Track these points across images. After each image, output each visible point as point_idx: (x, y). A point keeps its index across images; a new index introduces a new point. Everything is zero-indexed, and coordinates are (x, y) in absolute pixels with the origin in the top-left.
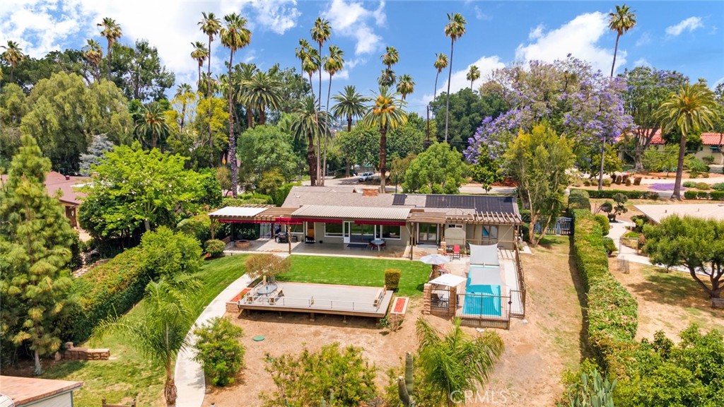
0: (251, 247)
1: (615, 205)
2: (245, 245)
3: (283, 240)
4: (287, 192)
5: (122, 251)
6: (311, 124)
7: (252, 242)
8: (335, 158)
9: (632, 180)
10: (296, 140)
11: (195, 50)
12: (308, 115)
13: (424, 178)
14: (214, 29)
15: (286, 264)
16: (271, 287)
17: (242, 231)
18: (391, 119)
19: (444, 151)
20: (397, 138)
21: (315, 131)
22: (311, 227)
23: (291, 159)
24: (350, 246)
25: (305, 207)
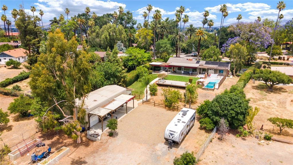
0: (158, 72)
1: (267, 66)
2: (157, 72)
3: (166, 71)
4: (168, 58)
5: (131, 71)
6: (177, 38)
7: (159, 71)
8: (184, 48)
9: (286, 59)
10: (172, 43)
11: (144, 14)
12: (176, 35)
13: (207, 56)
14: (150, 9)
15: (166, 76)
16: (163, 80)
17: (156, 68)
18: (202, 37)
19: (214, 48)
20: (205, 42)
21: (178, 40)
22: (174, 68)
23: (170, 49)
24: (183, 73)
25: (172, 63)
